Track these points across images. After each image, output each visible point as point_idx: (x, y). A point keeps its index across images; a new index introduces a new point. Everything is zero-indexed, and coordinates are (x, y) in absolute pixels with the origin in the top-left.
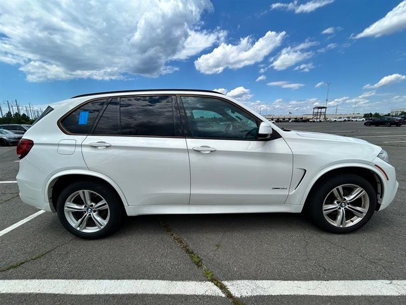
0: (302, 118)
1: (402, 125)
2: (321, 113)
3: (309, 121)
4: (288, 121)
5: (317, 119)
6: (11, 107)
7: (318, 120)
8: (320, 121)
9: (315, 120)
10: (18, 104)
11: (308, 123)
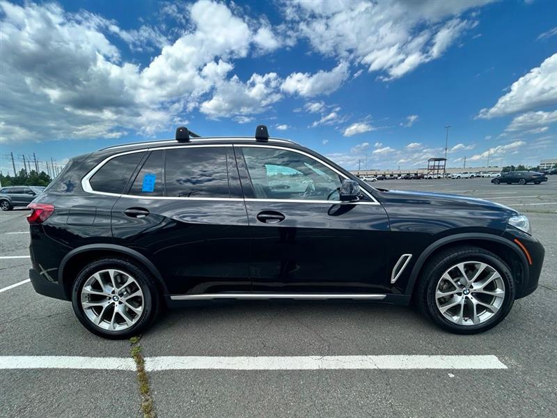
0: (416, 174)
1: (542, 183)
2: (439, 166)
3: (423, 178)
4: (397, 178)
5: (434, 174)
6: (27, 163)
7: (436, 176)
8: (439, 178)
9: (432, 176)
10: (37, 159)
11: (422, 180)
